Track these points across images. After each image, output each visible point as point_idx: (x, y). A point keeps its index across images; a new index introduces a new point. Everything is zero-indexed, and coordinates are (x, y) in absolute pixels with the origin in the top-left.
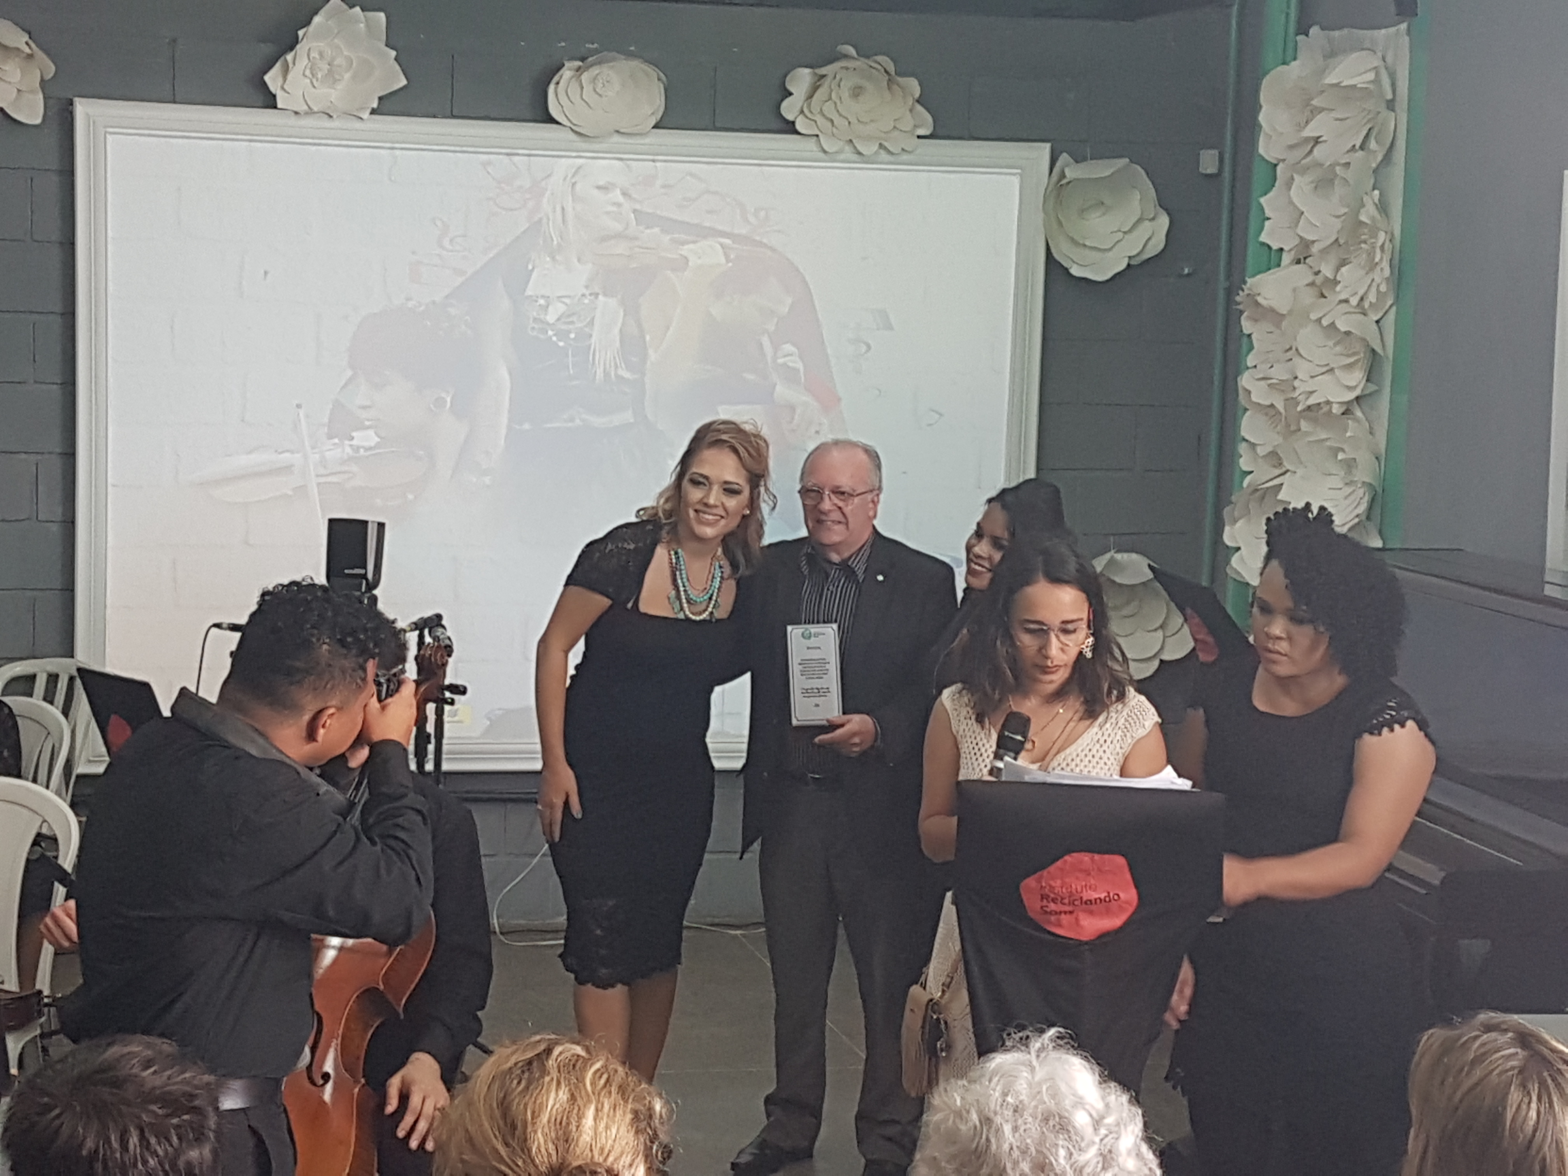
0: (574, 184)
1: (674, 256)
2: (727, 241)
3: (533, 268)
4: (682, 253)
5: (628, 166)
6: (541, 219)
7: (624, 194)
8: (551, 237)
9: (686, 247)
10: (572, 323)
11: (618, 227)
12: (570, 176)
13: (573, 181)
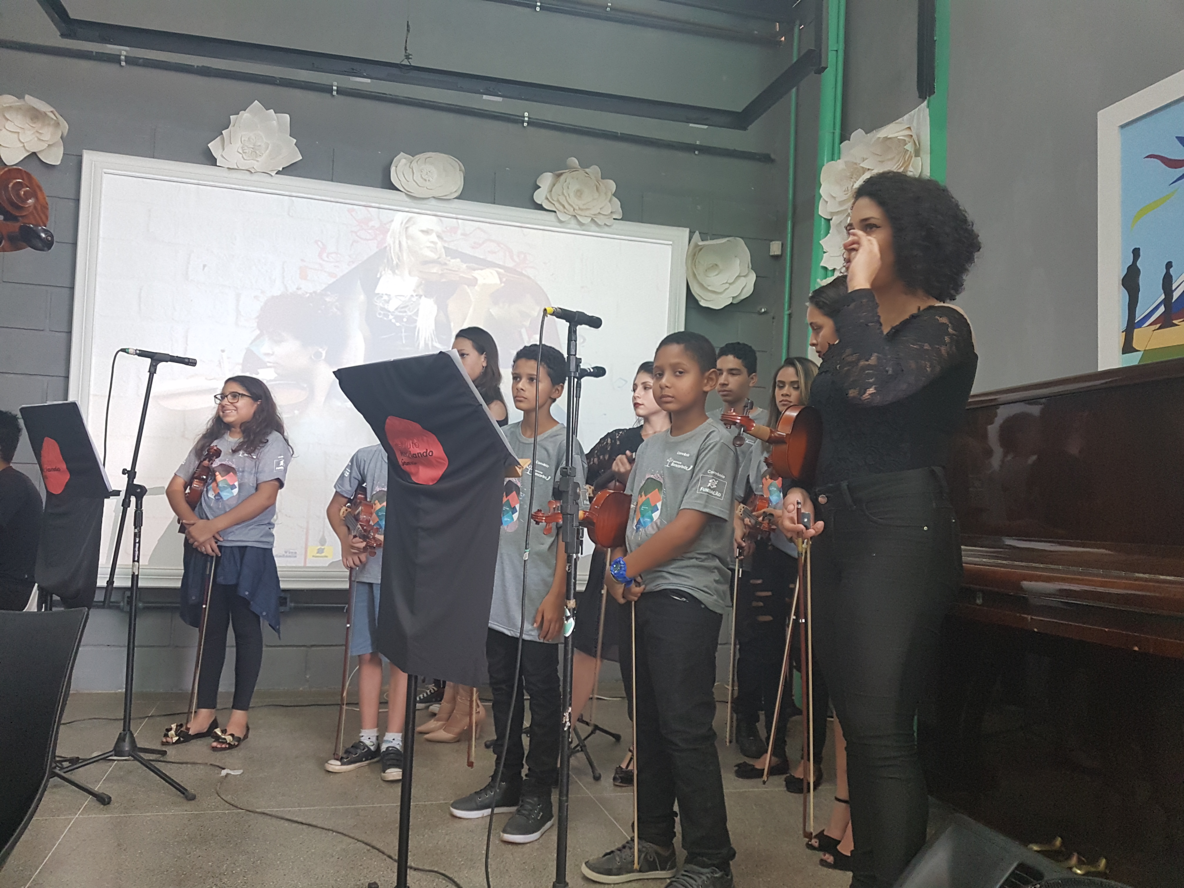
0: (407, 228)
1: (470, 277)
2: (501, 271)
3: (381, 277)
4: (473, 275)
5: (441, 220)
6: (386, 247)
7: (439, 237)
8: (392, 258)
9: (476, 272)
10: (405, 312)
11: (433, 256)
12: (404, 222)
13: (407, 226)
